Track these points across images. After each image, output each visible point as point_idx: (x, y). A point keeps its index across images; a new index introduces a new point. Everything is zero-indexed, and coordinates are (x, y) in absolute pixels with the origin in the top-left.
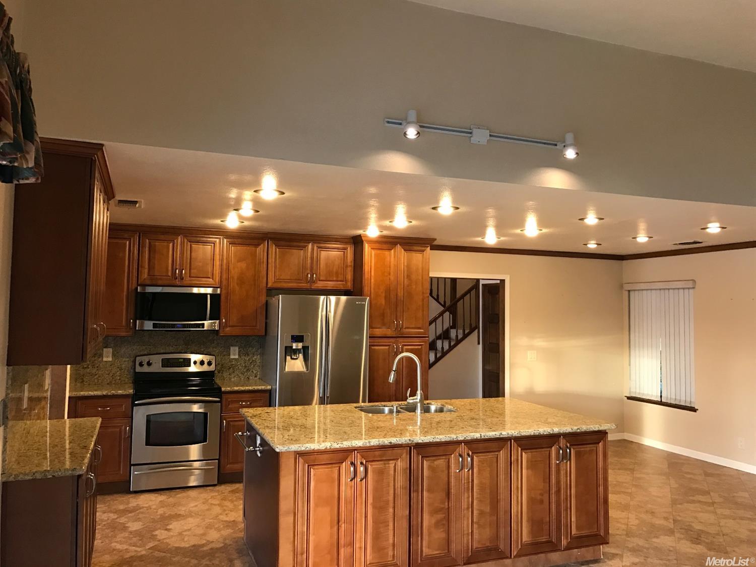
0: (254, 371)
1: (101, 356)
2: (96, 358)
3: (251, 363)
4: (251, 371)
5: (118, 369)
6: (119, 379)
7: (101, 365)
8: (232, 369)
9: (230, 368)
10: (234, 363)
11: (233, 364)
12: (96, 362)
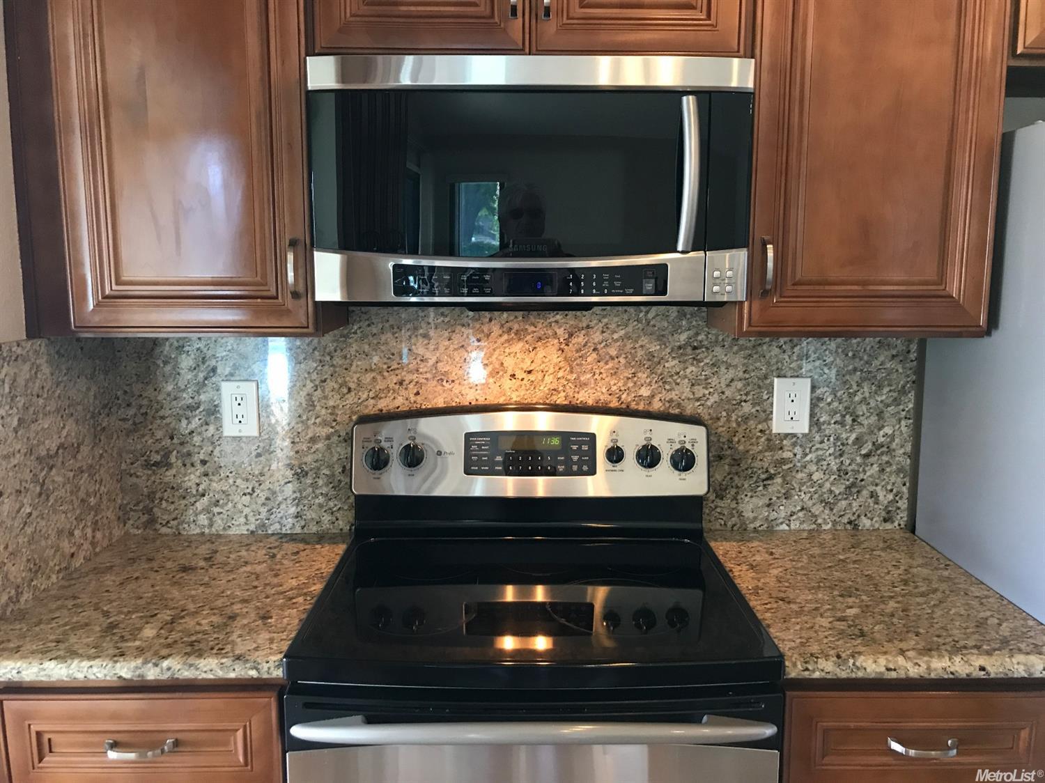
0: (881, 494)
1: (214, 414)
2: (196, 422)
3: (867, 456)
4: (865, 493)
5: (290, 473)
7: (217, 452)
8: (779, 480)
9: (771, 477)
10: (787, 455)
11: (783, 461)
12: (197, 439)
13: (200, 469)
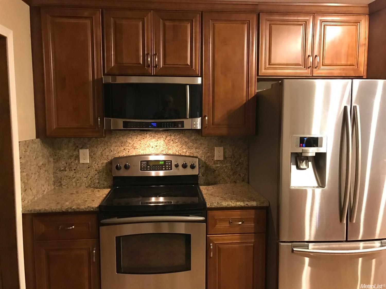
0: (241, 175)
1: (78, 157)
2: (73, 160)
3: (237, 165)
4: (237, 174)
5: (96, 172)
6: (98, 183)
7: (78, 167)
8: (217, 172)
10: (218, 165)
11: (218, 167)
12: (73, 164)
13: (74, 171)
